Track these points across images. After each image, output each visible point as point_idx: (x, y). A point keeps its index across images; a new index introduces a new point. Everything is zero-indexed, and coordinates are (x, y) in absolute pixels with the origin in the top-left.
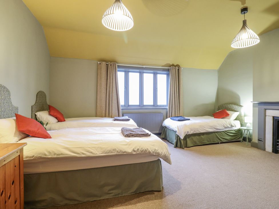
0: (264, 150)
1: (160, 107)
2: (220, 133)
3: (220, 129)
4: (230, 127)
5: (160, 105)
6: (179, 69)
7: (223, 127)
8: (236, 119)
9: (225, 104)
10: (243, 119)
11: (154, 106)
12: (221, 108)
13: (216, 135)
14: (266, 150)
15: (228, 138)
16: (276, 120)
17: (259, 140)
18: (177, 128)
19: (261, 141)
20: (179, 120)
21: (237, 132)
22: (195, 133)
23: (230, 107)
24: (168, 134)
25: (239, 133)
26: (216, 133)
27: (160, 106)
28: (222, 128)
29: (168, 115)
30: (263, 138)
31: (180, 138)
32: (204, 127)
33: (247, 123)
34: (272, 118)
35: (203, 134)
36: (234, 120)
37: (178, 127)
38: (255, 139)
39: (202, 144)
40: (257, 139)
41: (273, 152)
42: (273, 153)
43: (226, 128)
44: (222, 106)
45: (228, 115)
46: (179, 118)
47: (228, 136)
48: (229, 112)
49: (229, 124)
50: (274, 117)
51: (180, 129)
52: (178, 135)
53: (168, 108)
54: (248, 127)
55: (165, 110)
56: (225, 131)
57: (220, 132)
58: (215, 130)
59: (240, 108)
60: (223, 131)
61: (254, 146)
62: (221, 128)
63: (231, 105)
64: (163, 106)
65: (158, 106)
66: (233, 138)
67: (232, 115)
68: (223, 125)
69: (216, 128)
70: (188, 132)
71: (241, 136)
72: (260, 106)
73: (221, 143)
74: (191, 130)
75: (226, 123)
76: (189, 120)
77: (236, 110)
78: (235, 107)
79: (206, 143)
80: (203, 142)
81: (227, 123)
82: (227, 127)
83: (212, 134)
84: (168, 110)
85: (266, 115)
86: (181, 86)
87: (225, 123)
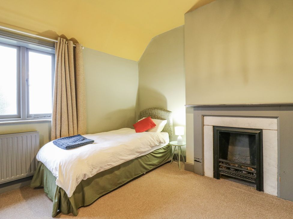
0: (203, 175)
1: (35, 118)
2: (145, 157)
3: (145, 152)
4: (158, 144)
5: (35, 115)
6: (77, 47)
7: (149, 147)
8: (163, 131)
9: (149, 109)
10: (172, 130)
11: (19, 116)
12: (143, 116)
13: (139, 162)
14: (205, 175)
15: (156, 161)
16: (217, 130)
17: (195, 161)
18: (58, 169)
19: (199, 161)
20: (69, 148)
21: (166, 150)
22: (102, 170)
23: (155, 113)
24: (46, 179)
25: (169, 151)
26: (140, 160)
27: (37, 116)
28: (149, 149)
29: (53, 134)
30: (200, 157)
31: (65, 193)
32: (121, 155)
33: (178, 136)
34: (212, 128)
35: (118, 167)
36: (161, 132)
37: (60, 167)
38: (190, 159)
39: (117, 186)
40: (193, 159)
41: (214, 176)
42: (215, 179)
43: (152, 147)
44: (145, 112)
45: (154, 125)
46: (70, 142)
47: (156, 159)
48: (155, 121)
49: (157, 141)
50: (214, 126)
51: (64, 173)
52: (60, 188)
53: (51, 119)
54: (179, 141)
55: (47, 125)
56: (152, 152)
57: (145, 155)
58: (138, 154)
59: (168, 114)
60: (149, 153)
61: (190, 169)
62: (147, 149)
63: (156, 110)
64: (44, 116)
65: (29, 116)
66: (162, 161)
67: (159, 124)
68: (149, 144)
69: (139, 151)
70: (85, 175)
71: (170, 155)
72: (197, 112)
73: (147, 173)
74: (94, 167)
75: (153, 140)
76: (92, 142)
77: (163, 117)
78: (162, 113)
79: (123, 182)
80: (119, 182)
81: (155, 139)
82: (154, 145)
83: (133, 163)
84: (52, 124)
85: (204, 124)
86: (81, 78)
87: (151, 140)
